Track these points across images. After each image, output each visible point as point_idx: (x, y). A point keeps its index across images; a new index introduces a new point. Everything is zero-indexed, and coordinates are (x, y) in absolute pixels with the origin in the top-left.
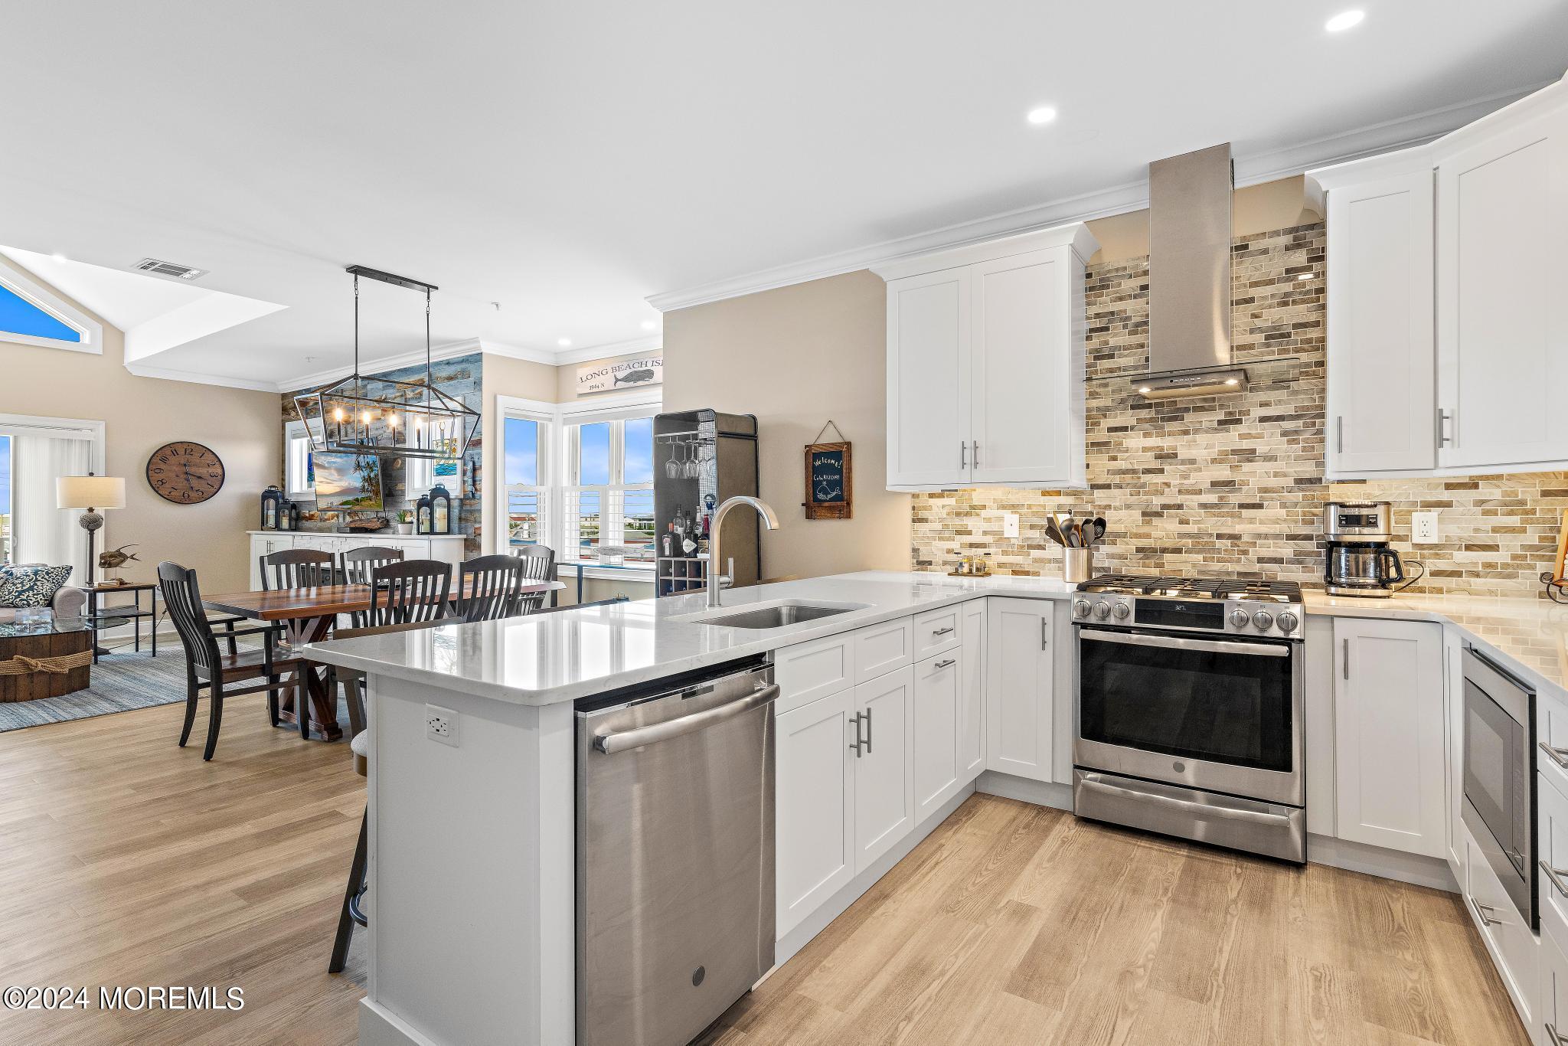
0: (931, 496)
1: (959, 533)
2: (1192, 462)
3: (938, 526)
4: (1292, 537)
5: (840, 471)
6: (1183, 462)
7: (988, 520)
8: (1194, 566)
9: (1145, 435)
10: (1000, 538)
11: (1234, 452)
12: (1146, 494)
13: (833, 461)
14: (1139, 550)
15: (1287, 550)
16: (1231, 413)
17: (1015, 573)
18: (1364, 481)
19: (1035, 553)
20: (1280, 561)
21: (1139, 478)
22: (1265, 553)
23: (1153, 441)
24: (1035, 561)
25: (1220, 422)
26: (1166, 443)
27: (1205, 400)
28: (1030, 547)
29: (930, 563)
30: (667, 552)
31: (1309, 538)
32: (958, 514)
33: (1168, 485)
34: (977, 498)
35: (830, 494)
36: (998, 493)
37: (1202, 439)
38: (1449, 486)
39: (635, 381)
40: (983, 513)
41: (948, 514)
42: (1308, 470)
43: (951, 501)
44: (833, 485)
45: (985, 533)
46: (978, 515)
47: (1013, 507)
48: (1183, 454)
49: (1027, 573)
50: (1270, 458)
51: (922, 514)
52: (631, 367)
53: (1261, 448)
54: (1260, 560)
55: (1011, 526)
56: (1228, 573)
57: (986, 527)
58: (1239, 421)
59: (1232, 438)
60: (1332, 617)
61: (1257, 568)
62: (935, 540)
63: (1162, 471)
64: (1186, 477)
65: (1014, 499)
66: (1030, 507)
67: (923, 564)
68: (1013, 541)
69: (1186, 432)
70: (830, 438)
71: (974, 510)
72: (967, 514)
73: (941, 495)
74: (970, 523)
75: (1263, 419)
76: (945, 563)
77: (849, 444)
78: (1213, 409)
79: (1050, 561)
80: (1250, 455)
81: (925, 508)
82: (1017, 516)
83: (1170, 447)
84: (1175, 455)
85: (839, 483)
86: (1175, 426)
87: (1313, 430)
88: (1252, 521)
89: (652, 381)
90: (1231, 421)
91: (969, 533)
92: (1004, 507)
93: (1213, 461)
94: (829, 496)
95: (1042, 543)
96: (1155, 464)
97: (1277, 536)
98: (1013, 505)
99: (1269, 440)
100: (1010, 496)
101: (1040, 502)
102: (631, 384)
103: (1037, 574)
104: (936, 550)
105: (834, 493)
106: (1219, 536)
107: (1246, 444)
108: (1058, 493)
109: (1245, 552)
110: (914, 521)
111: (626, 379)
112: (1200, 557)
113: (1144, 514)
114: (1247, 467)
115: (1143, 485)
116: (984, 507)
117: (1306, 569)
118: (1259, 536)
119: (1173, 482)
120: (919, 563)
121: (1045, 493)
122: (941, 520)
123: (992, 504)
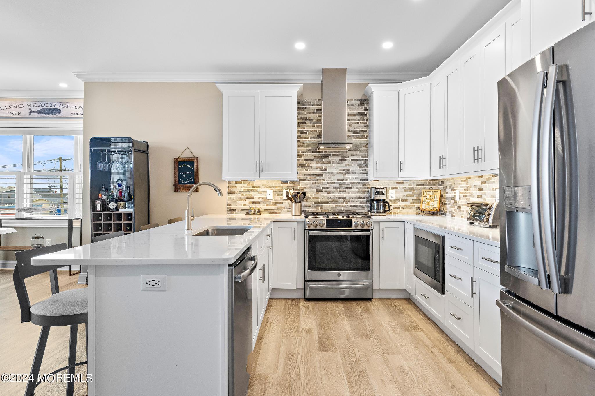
0: (236, 182)
1: (248, 198)
2: (332, 173)
3: (239, 195)
4: (360, 198)
5: (193, 170)
6: (329, 173)
7: (260, 192)
8: (332, 208)
9: (317, 163)
10: (265, 199)
11: (344, 170)
12: (317, 183)
13: (189, 166)
14: (315, 203)
15: (358, 202)
16: (343, 157)
17: (271, 213)
18: (378, 181)
19: (279, 205)
20: (356, 206)
21: (315, 178)
22: (353, 203)
23: (320, 165)
24: (279, 208)
25: (340, 160)
26: (324, 166)
27: (336, 152)
28: (277, 203)
29: (236, 210)
30: (98, 208)
31: (364, 198)
32: (248, 190)
33: (324, 180)
34: (256, 183)
35: (187, 180)
36: (264, 182)
37: (335, 165)
38: (398, 183)
39: (46, 114)
40: (258, 190)
41: (244, 190)
42: (364, 176)
43: (245, 185)
44: (188, 177)
45: (259, 198)
46: (256, 190)
47: (270, 188)
48: (329, 170)
49: (276, 213)
50: (354, 173)
51: (232, 190)
52: (43, 105)
53: (352, 169)
54: (351, 206)
55: (270, 195)
56: (342, 210)
57: (260, 195)
58: (345, 160)
59: (343, 166)
60: (379, 222)
61: (350, 208)
62: (238, 201)
63: (322, 175)
64: (330, 178)
65: (271, 184)
66: (277, 187)
67: (232, 211)
68: (270, 201)
69: (330, 162)
70: (187, 155)
71: (254, 188)
72: (252, 190)
73: (241, 182)
74: (253, 193)
75: (352, 160)
76: (242, 210)
77: (197, 159)
78: (338, 155)
79: (284, 208)
80: (348, 171)
81: (233, 188)
82: (272, 191)
83: (325, 167)
84: (326, 170)
85: (193, 176)
86: (326, 160)
87: (365, 164)
88: (349, 193)
89: (59, 115)
90: (343, 160)
91: (253, 198)
92: (267, 187)
93: (338, 173)
94: (187, 182)
95: (281, 201)
96: (320, 173)
97: (356, 198)
98: (270, 187)
99: (354, 167)
100: (269, 183)
101: (281, 185)
102: (44, 115)
103: (279, 213)
104: (238, 205)
105: (190, 180)
106: (340, 198)
107: (347, 168)
108: (287, 182)
109: (347, 203)
110: (228, 193)
111: (39, 112)
112: (334, 205)
113: (317, 190)
114: (348, 175)
115: (317, 180)
116: (259, 187)
117: (364, 208)
118: (351, 198)
119: (326, 179)
120: (231, 210)
121: (283, 182)
122: (240, 192)
123: (262, 186)
